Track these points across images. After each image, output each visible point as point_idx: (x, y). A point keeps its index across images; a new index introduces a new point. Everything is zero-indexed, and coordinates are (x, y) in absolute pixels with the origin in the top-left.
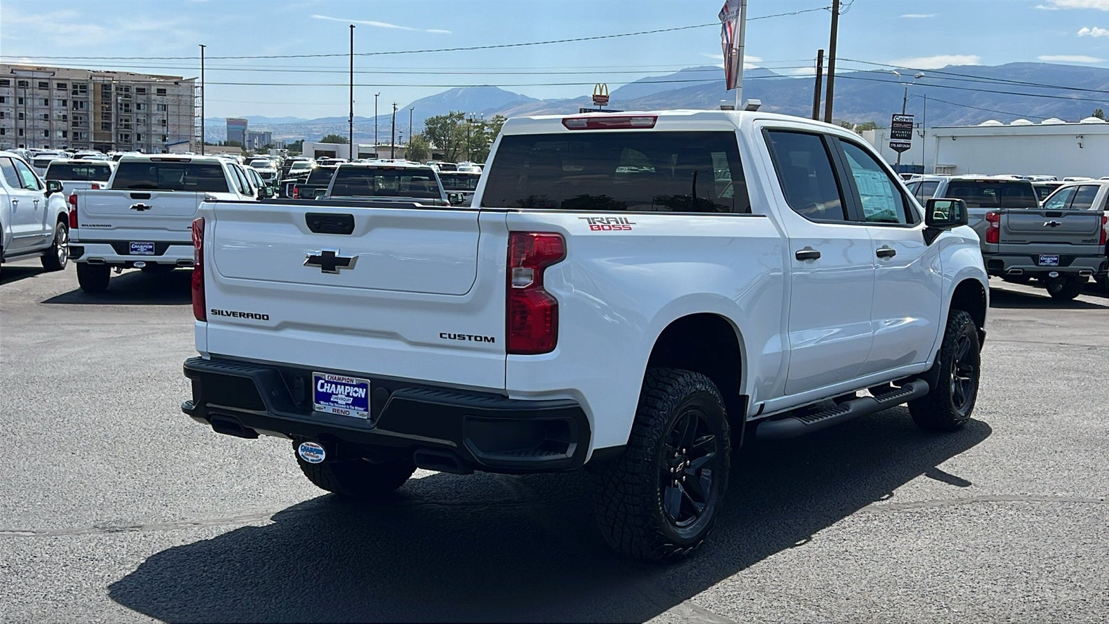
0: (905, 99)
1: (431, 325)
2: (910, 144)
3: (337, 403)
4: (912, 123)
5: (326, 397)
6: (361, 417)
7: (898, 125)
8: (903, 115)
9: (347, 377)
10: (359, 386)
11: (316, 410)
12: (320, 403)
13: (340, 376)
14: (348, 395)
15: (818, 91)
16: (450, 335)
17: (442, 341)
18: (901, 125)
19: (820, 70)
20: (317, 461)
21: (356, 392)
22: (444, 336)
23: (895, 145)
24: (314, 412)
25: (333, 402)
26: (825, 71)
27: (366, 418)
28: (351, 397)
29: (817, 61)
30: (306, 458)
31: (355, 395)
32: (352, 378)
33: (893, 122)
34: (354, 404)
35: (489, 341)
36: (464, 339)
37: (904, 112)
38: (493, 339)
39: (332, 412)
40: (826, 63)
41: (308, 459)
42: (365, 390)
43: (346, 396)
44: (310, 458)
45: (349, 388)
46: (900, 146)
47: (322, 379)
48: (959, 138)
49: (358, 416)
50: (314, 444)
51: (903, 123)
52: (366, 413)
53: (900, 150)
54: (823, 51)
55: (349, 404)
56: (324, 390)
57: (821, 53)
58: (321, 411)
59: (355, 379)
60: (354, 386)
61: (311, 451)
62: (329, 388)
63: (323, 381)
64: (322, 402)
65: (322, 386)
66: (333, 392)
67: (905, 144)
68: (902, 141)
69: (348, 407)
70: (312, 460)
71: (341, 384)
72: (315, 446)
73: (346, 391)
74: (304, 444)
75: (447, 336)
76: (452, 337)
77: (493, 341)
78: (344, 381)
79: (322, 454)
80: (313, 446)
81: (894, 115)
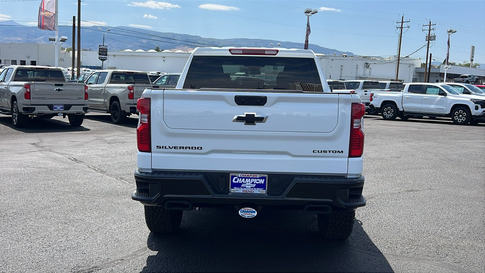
0: (104, 39)
1: (308, 147)
2: (107, 58)
3: (245, 187)
4: (107, 49)
5: (239, 185)
6: (261, 193)
7: (101, 50)
8: (103, 46)
9: (253, 175)
10: (260, 178)
11: (232, 192)
12: (234, 188)
13: (248, 174)
14: (253, 183)
15: (74, 33)
16: (318, 151)
17: (314, 154)
18: (103, 50)
19: (74, 24)
20: (252, 216)
21: (258, 181)
22: (315, 152)
23: (101, 58)
24: (230, 193)
25: (243, 187)
26: (76, 25)
27: (265, 193)
28: (255, 184)
29: (73, 21)
30: (244, 216)
31: (257, 183)
32: (256, 175)
33: (99, 48)
34: (256, 187)
35: (340, 153)
36: (326, 152)
37: (103, 44)
38: (342, 152)
39: (242, 192)
40: (76, 22)
41: (245, 216)
42: (264, 180)
43: (251, 184)
44: (247, 216)
45: (254, 179)
46: (103, 58)
47: (236, 177)
48: (117, 56)
49: (259, 193)
50: (249, 208)
51: (104, 49)
52: (264, 191)
53: (103, 60)
54: (75, 17)
55: (253, 188)
56: (237, 182)
57: (74, 17)
58: (235, 192)
59: (258, 175)
60: (257, 178)
61: (248, 212)
62: (240, 180)
63: (237, 178)
64: (235, 188)
65: (236, 180)
66: (243, 182)
67: (105, 58)
68: (104, 56)
69: (253, 189)
70: (247, 217)
71: (248, 178)
72: (250, 209)
73: (252, 181)
74: (243, 209)
75: (317, 152)
76: (320, 151)
77: (342, 153)
78: (251, 177)
79: (255, 213)
80: (249, 209)
81: (100, 46)
